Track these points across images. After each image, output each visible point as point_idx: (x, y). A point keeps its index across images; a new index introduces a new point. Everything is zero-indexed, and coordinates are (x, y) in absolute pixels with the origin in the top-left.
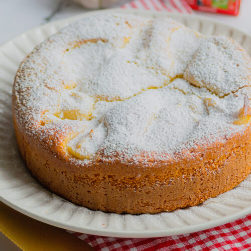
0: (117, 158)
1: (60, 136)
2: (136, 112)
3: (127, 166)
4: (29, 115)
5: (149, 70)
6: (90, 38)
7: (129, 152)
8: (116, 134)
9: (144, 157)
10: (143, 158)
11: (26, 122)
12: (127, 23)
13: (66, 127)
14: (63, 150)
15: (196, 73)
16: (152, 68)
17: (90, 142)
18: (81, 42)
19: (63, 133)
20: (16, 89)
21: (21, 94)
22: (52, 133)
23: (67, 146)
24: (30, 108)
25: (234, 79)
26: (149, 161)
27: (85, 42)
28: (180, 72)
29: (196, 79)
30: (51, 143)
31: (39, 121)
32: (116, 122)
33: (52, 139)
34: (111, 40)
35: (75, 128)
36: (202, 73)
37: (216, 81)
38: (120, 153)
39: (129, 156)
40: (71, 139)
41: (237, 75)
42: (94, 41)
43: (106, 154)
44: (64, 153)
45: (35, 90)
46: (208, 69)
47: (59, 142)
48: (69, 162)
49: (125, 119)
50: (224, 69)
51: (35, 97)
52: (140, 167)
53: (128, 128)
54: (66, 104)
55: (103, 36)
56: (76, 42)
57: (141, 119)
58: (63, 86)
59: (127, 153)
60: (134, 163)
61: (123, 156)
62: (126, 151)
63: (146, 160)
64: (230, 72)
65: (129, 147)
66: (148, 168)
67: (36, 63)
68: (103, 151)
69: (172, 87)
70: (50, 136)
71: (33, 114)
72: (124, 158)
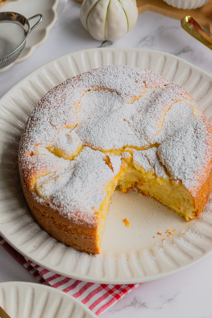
0: (58, 209)
1: (33, 173)
2: (99, 172)
3: (63, 217)
4: (26, 143)
5: (136, 132)
6: (109, 87)
7: (68, 208)
8: (71, 186)
9: (77, 215)
10: (75, 216)
11: (22, 148)
12: (144, 82)
13: (42, 165)
14: (31, 183)
15: (164, 151)
16: (139, 132)
17: (53, 184)
18: (101, 88)
19: (37, 170)
20: (31, 115)
21: (32, 121)
22: (30, 167)
23: (35, 181)
24: (30, 137)
25: (186, 169)
26: (79, 220)
27: (104, 89)
28: (159, 142)
29: (162, 156)
30: (26, 174)
31: (30, 151)
32: (79, 176)
33: (28, 172)
34: (123, 95)
35: (50, 168)
36: (168, 153)
37: (173, 165)
38: (62, 206)
39: (66, 211)
40: (42, 176)
41: (189, 166)
42: (111, 91)
43: (54, 201)
44: (31, 186)
45: (40, 123)
46: (173, 152)
47: (30, 177)
48: (32, 194)
49: (86, 176)
50: (184, 157)
51: (37, 129)
52: (72, 222)
53: (83, 186)
54: (58, 142)
55: (118, 89)
56: (97, 86)
57: (98, 180)
58: (64, 126)
59: (66, 207)
60: (68, 218)
61: (62, 209)
62: (67, 206)
63: (77, 219)
64: (186, 162)
65: (70, 204)
66: (77, 224)
67: (56, 97)
68: (53, 198)
69: (144, 154)
70: (27, 169)
71: (29, 143)
72: (62, 210)
